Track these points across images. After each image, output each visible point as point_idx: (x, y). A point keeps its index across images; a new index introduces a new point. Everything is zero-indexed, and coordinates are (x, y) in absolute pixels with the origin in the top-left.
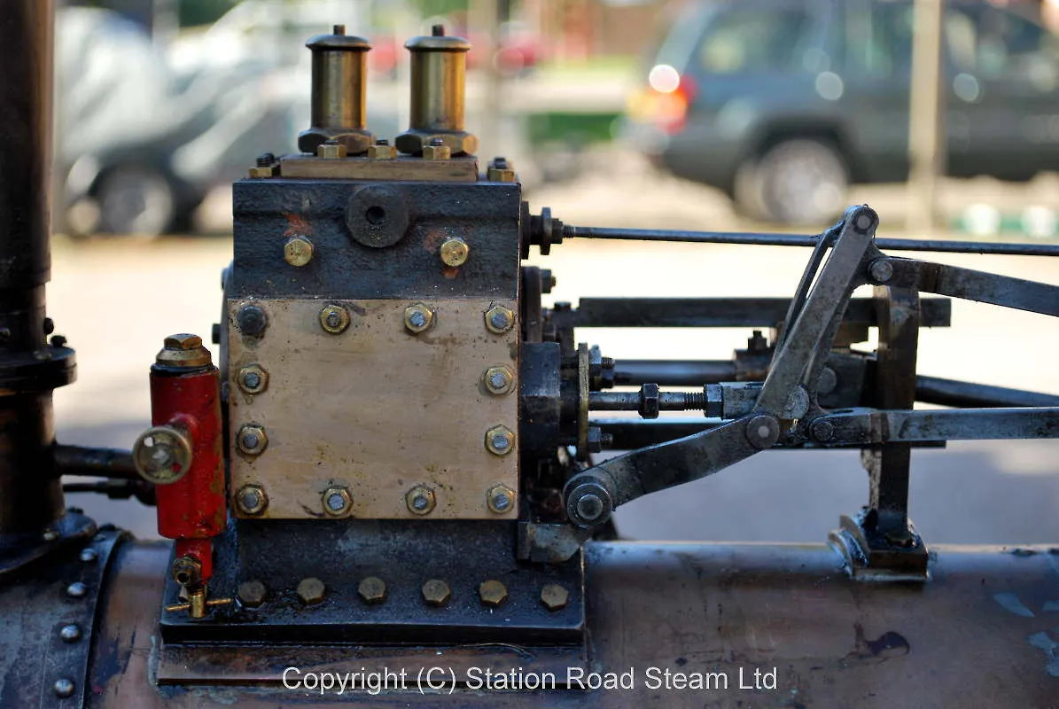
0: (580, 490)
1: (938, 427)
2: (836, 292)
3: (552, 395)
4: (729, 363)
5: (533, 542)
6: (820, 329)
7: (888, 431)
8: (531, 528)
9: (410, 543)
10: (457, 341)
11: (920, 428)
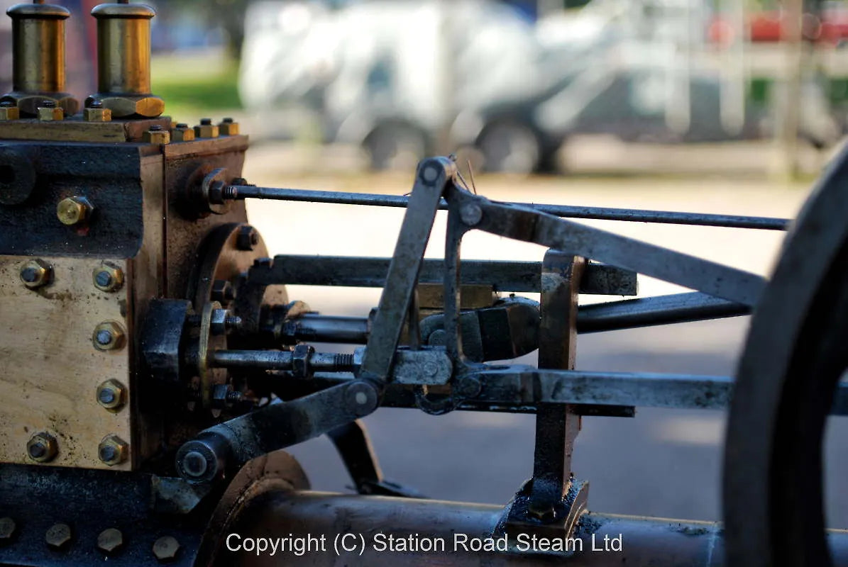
0: (188, 447)
1: (592, 390)
2: (416, 248)
3: (171, 352)
4: (365, 321)
5: (157, 494)
6: (408, 288)
7: (540, 391)
8: (156, 480)
9: (54, 486)
10: (73, 298)
11: (573, 389)
